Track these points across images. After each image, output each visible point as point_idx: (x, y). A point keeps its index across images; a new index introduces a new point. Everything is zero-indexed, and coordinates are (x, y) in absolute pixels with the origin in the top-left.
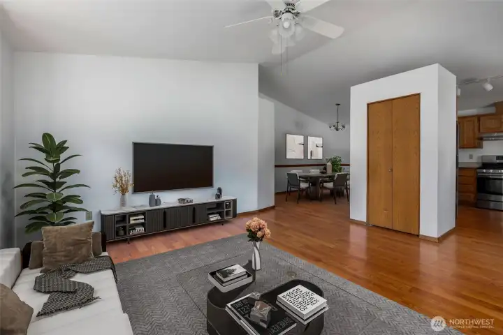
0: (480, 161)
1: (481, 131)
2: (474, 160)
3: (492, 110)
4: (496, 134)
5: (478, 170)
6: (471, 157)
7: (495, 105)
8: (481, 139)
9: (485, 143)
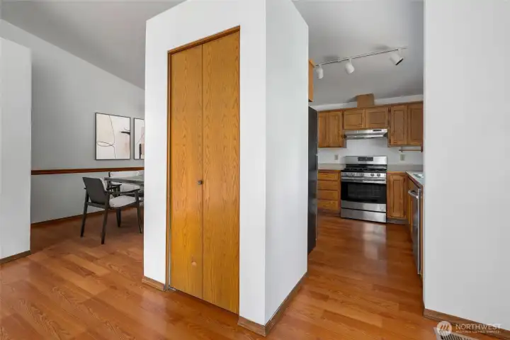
0: (344, 163)
1: (345, 128)
2: (338, 162)
3: (354, 105)
4: (357, 132)
5: (343, 174)
6: (336, 157)
7: (357, 98)
8: (345, 137)
9: (349, 142)
